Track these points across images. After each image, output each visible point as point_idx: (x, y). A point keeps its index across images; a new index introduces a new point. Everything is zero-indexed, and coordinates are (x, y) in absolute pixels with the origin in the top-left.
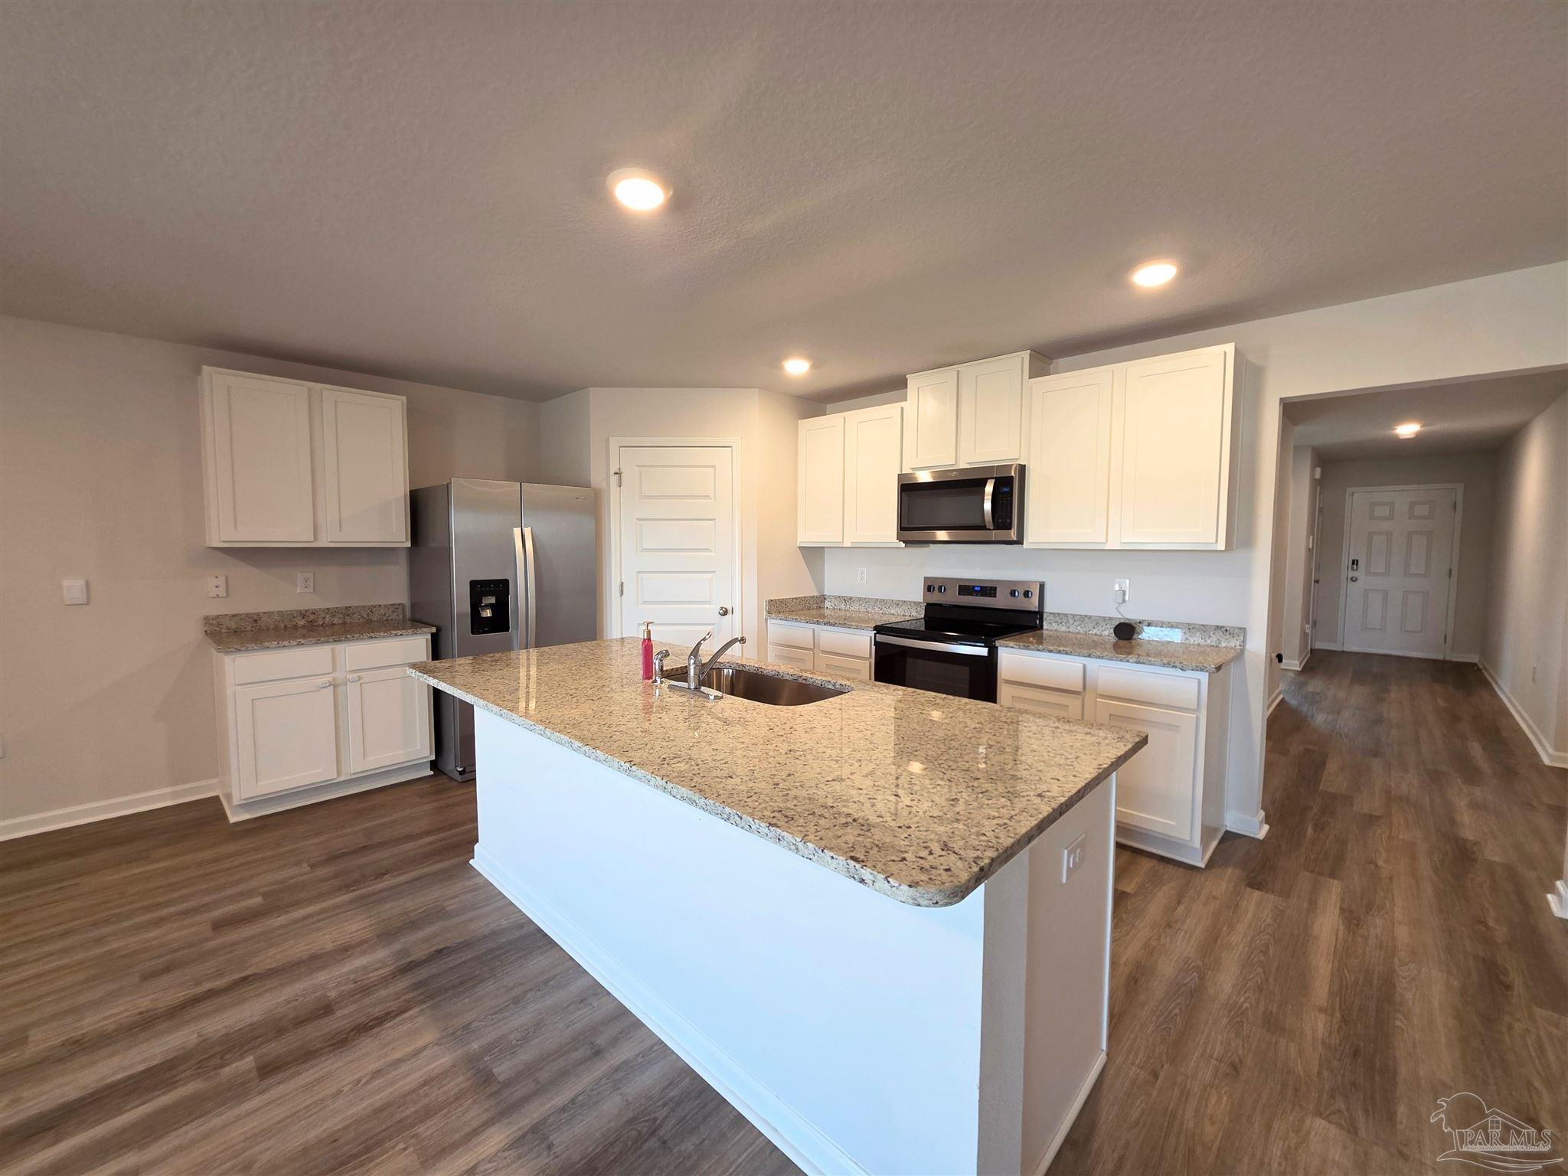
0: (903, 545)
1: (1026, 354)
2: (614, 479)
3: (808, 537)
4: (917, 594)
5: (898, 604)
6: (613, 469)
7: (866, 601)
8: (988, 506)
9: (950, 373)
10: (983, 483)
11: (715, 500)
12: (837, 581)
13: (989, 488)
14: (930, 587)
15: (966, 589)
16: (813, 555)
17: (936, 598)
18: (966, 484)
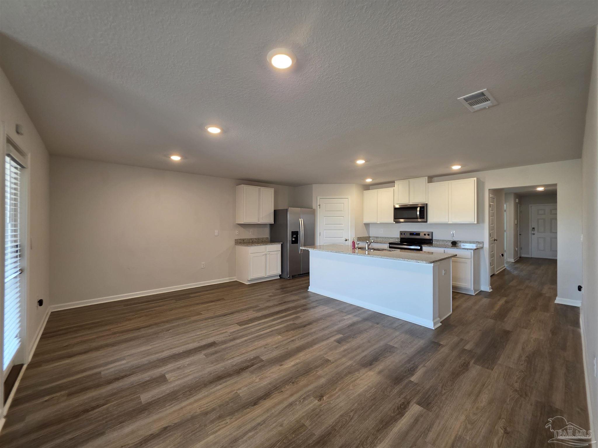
0: (395, 223)
1: (427, 178)
2: (318, 207)
3: (366, 221)
4: (398, 236)
5: (392, 238)
6: (318, 204)
7: (383, 238)
8: (418, 213)
9: (406, 181)
10: (417, 207)
11: (344, 211)
12: (373, 232)
13: (418, 209)
14: (401, 233)
15: (412, 234)
16: (367, 225)
17: (403, 236)
18: (413, 208)
